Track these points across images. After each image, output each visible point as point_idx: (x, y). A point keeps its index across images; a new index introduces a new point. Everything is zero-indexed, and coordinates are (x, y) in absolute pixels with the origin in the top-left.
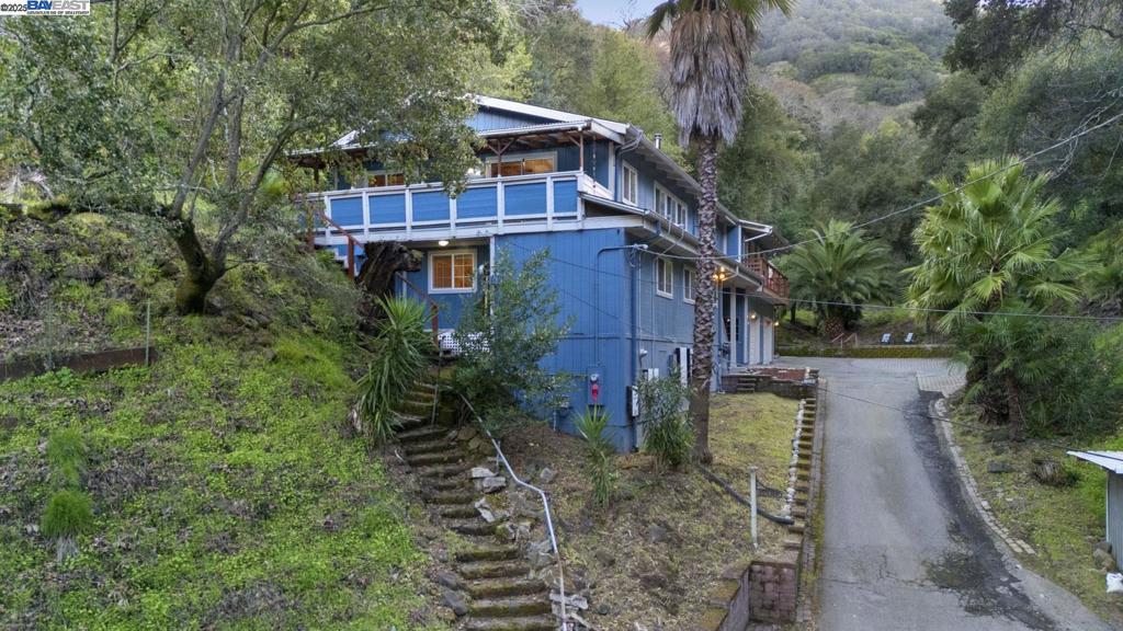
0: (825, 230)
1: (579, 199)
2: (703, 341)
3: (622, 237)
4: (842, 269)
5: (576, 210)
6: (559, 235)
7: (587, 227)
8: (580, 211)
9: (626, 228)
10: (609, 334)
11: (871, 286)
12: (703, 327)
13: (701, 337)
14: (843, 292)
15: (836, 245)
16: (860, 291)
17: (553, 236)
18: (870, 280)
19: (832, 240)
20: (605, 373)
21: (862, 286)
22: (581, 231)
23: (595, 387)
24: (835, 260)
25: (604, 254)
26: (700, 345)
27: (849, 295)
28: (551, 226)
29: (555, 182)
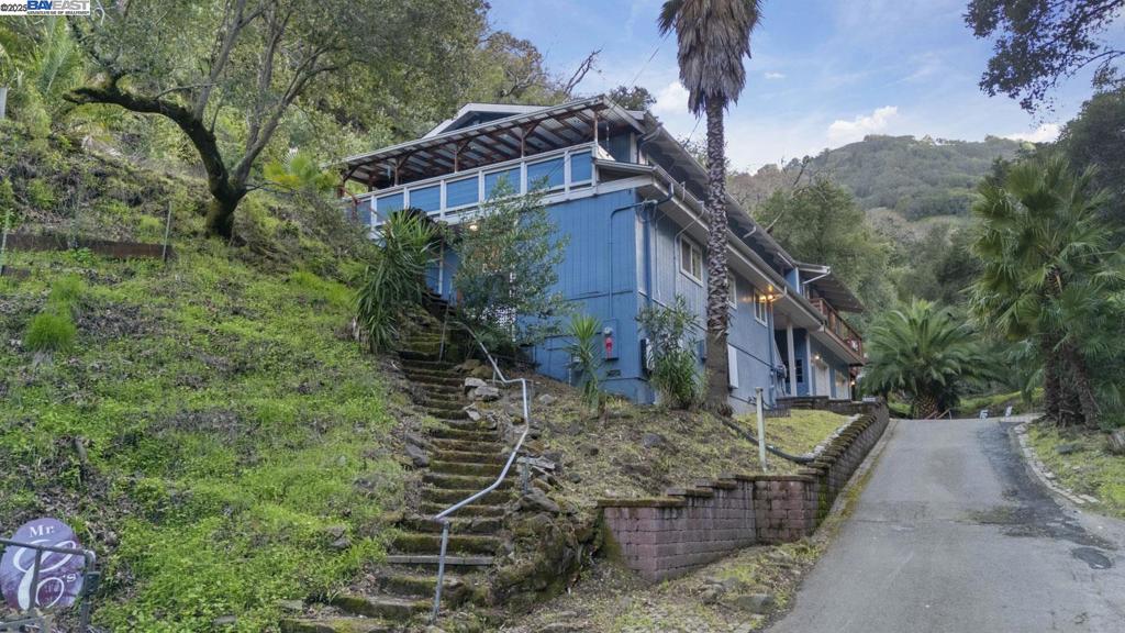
0: (908, 311)
1: (593, 166)
2: (714, 292)
3: (634, 195)
4: (929, 347)
5: (590, 178)
6: (576, 204)
7: (601, 192)
8: (595, 177)
9: (637, 188)
10: (623, 289)
11: (961, 361)
12: (716, 278)
13: (714, 288)
14: (932, 368)
15: (920, 321)
16: (950, 366)
17: (570, 205)
18: (959, 354)
19: (916, 317)
20: (618, 329)
21: (953, 362)
22: (596, 196)
23: (609, 340)
24: (921, 337)
25: (617, 214)
26: (714, 296)
27: (938, 370)
28: (568, 195)
29: (572, 156)
